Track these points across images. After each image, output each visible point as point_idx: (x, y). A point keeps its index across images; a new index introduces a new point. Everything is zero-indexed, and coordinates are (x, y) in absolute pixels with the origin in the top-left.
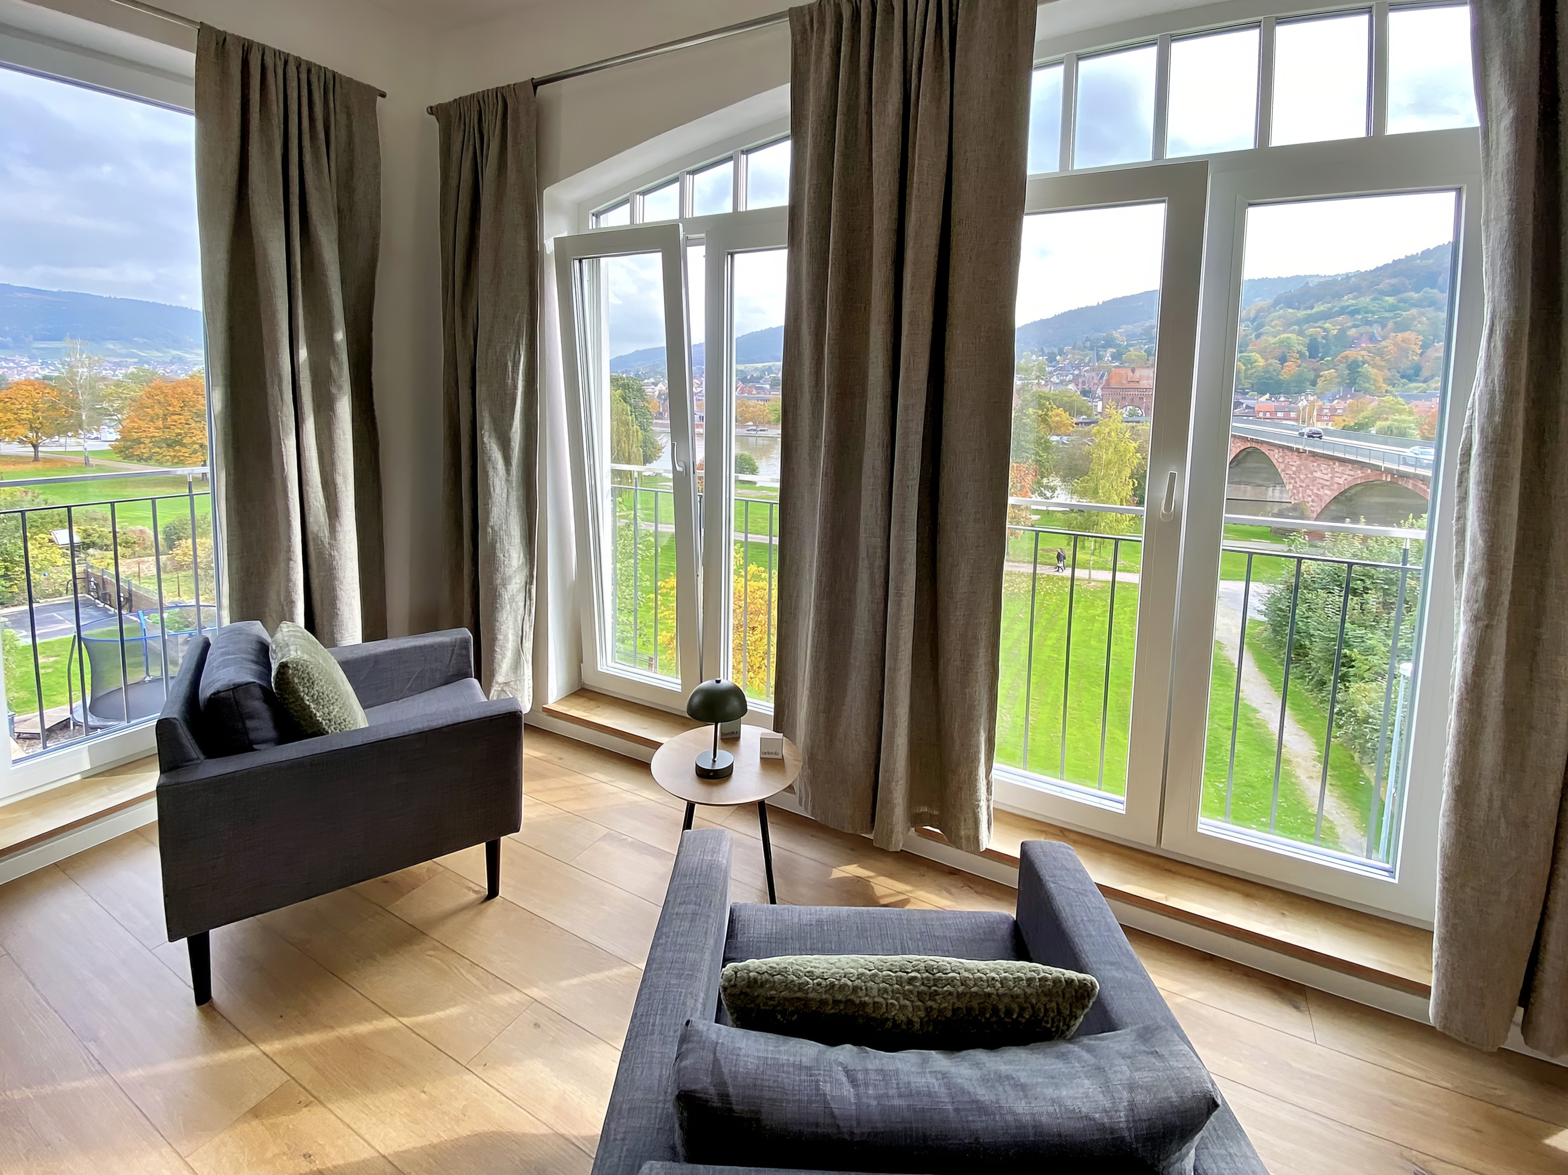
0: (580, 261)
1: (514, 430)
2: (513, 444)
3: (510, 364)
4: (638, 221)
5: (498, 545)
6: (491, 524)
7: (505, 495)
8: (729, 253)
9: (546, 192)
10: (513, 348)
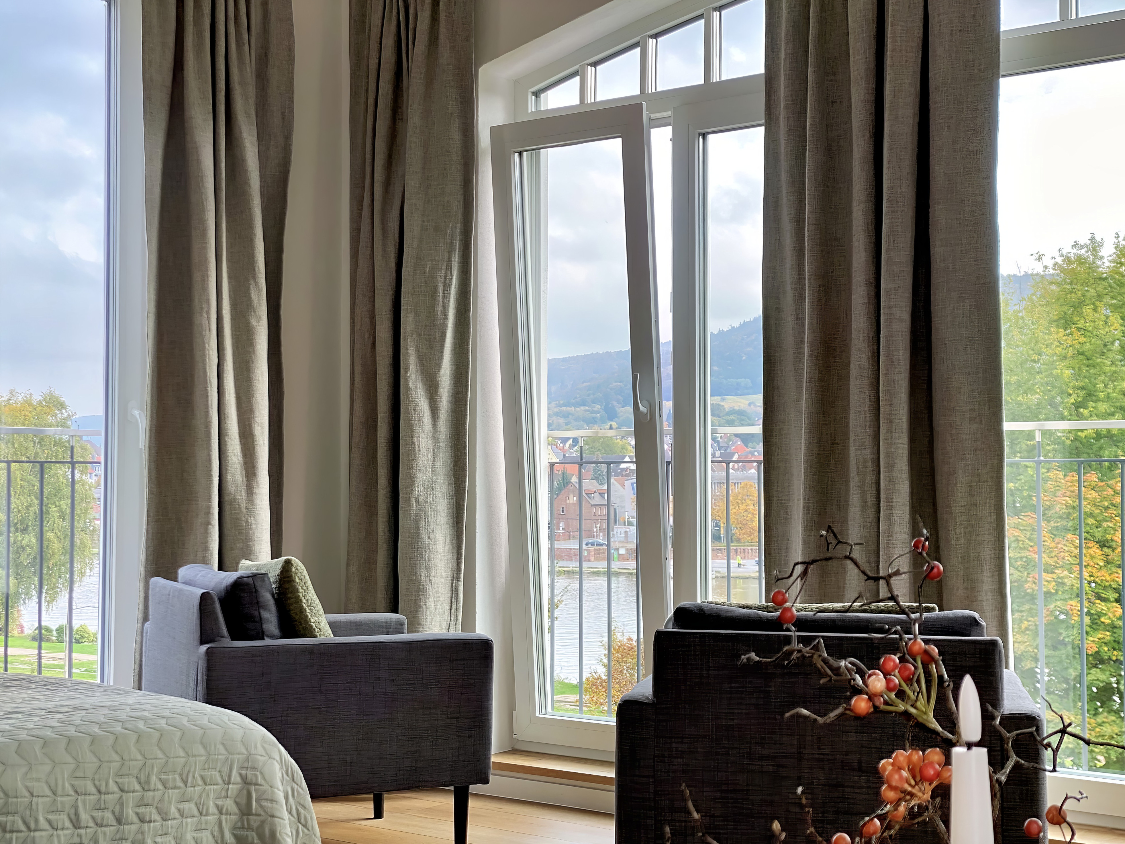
0: (520, 154)
1: (442, 371)
2: (441, 390)
3: (440, 288)
4: (590, 99)
5: (423, 523)
6: (415, 494)
7: (431, 458)
8: (700, 135)
9: (481, 70)
10: (444, 267)
